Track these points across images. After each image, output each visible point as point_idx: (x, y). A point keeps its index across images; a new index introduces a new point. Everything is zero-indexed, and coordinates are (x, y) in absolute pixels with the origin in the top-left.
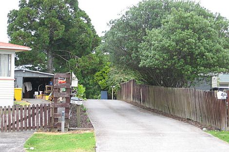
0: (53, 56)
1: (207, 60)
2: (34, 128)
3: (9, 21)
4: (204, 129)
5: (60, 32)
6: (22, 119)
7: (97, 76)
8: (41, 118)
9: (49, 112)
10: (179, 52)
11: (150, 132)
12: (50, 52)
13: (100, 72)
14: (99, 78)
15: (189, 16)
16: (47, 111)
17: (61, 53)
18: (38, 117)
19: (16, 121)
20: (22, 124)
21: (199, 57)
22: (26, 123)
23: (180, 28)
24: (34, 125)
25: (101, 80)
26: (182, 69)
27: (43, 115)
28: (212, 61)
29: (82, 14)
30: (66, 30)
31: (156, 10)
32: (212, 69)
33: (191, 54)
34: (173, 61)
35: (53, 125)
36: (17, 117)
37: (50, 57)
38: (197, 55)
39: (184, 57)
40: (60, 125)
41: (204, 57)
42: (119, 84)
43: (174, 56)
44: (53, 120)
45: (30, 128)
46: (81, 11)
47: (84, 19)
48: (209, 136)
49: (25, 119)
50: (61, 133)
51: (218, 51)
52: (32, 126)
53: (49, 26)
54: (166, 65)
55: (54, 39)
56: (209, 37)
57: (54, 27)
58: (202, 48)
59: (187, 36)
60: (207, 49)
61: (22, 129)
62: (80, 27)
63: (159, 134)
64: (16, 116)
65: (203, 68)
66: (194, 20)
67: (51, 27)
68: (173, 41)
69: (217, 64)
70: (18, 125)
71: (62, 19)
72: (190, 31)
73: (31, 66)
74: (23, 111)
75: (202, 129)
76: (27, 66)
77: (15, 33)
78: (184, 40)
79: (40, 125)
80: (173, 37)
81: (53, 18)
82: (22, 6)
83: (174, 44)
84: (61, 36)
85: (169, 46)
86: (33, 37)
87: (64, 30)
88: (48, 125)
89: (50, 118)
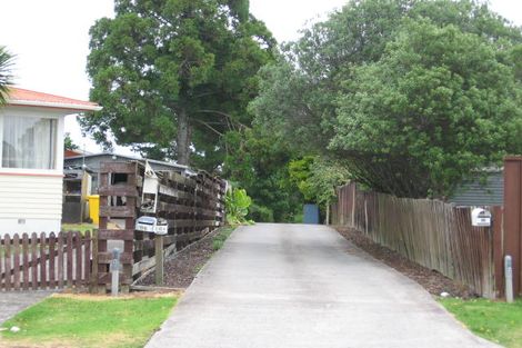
0: (190, 124)
1: (480, 136)
2: (53, 284)
3: (92, 44)
4: (444, 294)
5: (205, 70)
6: (28, 265)
7: (296, 170)
8: (70, 263)
9: (87, 249)
10: (416, 117)
11: (310, 298)
12: (184, 115)
13: (303, 162)
14: (300, 175)
15: (445, 35)
16: (83, 247)
17: (208, 117)
18: (61, 260)
19: (12, 267)
20: (26, 275)
21: (461, 128)
22: (35, 274)
23: (421, 61)
24: (52, 277)
25: (304, 179)
26: (424, 155)
27: (74, 256)
28: (490, 139)
29: (258, 29)
30: (219, 65)
31: (380, 20)
32: (491, 157)
33: (444, 121)
34: (403, 138)
35: (96, 279)
36: (17, 259)
37: (183, 125)
38: (457, 125)
39: (429, 129)
40: (109, 278)
41: (473, 128)
42: (333, 190)
43: (404, 125)
44: (95, 266)
45: (43, 284)
46: (254, 21)
47: (261, 40)
48: (438, 310)
49: (33, 264)
50: (111, 298)
51: (508, 114)
52: (48, 280)
53: (179, 54)
54: (386, 147)
55: (191, 84)
56: (491, 83)
57: (191, 58)
58: (469, 108)
59: (435, 80)
60: (482, 110)
61: (26, 285)
62: (251, 58)
63: (322, 304)
64: (12, 256)
65: (468, 154)
66: (456, 42)
67: (182, 58)
68: (403, 91)
69: (504, 144)
70: (17, 278)
71: (208, 40)
72: (444, 68)
73: (153, 146)
74: (30, 246)
75: (439, 294)
76: (143, 146)
77: (102, 72)
78: (428, 90)
79: (65, 279)
80: (402, 83)
81: (189, 38)
82: (120, 10)
83: (403, 97)
84: (205, 78)
85: (392, 103)
86: (143, 81)
87: (212, 64)
88: (83, 278)
89: (90, 264)
